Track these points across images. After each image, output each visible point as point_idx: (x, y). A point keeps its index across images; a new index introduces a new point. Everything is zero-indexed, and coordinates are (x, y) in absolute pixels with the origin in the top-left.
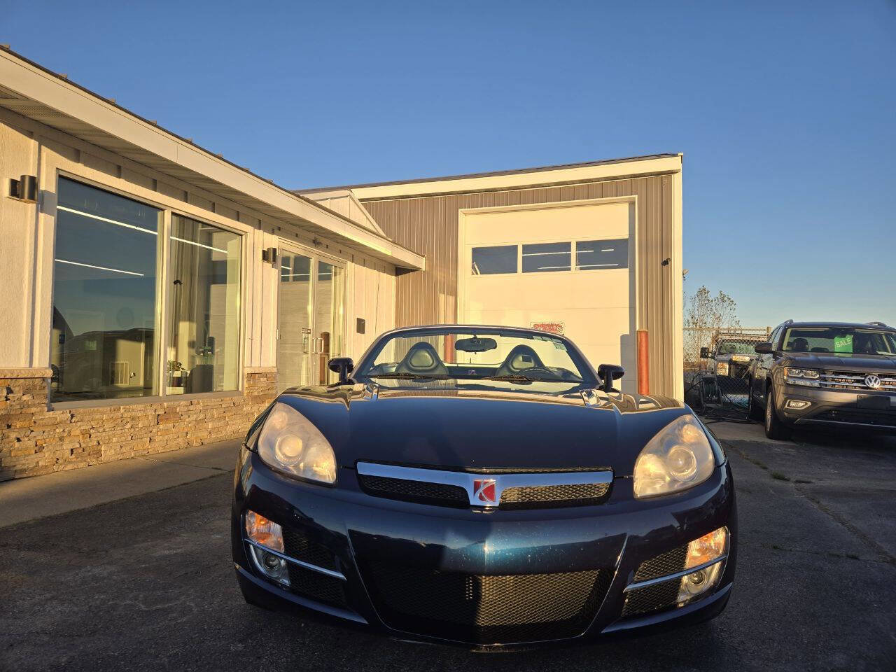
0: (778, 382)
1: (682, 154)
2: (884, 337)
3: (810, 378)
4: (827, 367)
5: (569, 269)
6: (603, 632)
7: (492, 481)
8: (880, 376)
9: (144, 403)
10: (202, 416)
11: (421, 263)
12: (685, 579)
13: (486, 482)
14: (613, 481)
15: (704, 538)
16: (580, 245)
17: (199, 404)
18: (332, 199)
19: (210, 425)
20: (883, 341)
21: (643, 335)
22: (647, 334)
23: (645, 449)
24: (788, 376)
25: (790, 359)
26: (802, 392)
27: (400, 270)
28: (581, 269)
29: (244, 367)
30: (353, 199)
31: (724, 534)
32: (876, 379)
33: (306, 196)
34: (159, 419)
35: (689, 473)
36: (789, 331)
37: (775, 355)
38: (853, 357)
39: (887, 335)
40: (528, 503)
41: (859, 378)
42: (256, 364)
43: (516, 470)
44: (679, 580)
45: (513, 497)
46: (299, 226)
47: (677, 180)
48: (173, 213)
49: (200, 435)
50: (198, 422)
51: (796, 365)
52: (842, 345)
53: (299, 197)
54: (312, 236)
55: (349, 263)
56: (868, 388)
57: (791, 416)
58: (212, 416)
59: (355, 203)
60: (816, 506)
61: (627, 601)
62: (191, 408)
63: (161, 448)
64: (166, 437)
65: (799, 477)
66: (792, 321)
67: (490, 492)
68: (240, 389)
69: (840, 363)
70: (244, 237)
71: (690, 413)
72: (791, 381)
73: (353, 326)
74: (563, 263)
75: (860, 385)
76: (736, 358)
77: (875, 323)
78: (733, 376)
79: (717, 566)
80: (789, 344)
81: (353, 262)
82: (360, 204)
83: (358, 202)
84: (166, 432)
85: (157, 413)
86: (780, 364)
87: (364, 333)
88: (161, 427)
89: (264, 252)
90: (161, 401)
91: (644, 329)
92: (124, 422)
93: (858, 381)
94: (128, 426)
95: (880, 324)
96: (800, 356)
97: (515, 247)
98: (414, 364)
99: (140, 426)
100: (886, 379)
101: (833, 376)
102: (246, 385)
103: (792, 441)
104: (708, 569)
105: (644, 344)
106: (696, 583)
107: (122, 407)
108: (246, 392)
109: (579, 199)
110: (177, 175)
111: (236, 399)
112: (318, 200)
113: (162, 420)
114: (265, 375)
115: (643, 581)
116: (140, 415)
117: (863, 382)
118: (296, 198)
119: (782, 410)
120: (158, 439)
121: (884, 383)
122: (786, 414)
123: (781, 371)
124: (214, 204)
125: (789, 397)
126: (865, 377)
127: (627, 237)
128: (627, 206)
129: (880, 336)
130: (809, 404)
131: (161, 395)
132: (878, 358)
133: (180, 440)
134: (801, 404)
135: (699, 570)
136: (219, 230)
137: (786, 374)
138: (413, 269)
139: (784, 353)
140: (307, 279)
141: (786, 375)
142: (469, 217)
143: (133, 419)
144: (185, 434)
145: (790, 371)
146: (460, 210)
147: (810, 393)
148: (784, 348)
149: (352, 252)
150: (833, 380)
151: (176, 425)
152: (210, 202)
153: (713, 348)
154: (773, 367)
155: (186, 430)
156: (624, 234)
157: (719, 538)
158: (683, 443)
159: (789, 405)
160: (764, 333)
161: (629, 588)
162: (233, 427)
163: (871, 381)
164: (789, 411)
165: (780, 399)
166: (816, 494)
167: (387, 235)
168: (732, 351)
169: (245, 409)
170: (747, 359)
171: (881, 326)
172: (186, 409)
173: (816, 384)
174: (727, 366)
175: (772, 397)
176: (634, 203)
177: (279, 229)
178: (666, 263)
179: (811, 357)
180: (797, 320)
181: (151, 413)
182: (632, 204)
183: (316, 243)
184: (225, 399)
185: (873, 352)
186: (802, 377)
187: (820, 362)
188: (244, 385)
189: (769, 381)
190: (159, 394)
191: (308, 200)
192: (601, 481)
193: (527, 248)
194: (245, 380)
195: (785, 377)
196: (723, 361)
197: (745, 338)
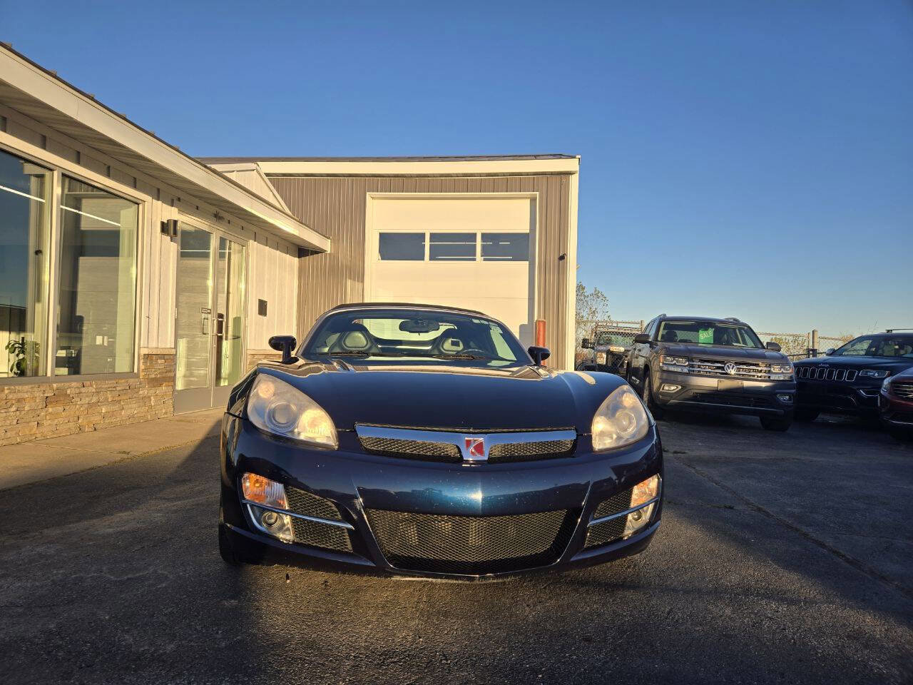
0: (655, 367)
1: (580, 157)
2: (737, 331)
3: (681, 365)
4: (695, 356)
5: (474, 260)
6: (572, 559)
7: (481, 439)
8: (736, 363)
9: (31, 384)
10: (94, 400)
11: (326, 245)
12: (630, 517)
13: (475, 440)
14: (577, 437)
15: (641, 484)
16: (485, 236)
17: (91, 386)
18: (238, 171)
19: (104, 409)
20: (736, 333)
21: (541, 324)
22: (544, 323)
23: (598, 412)
24: (663, 363)
25: (666, 348)
26: (672, 377)
27: (303, 251)
28: (485, 260)
29: (139, 348)
30: (259, 174)
31: (656, 480)
32: (733, 366)
33: (213, 166)
34: (47, 401)
35: (631, 430)
36: (663, 323)
37: (652, 345)
38: (713, 347)
39: (740, 329)
40: (510, 457)
41: (719, 365)
42: (153, 344)
43: (498, 430)
44: (626, 517)
45: (497, 453)
46: (200, 198)
47: (574, 181)
48: (64, 175)
49: (92, 419)
50: (90, 405)
51: (670, 353)
52: (705, 336)
53: (206, 167)
54: (214, 209)
55: (251, 242)
56: (726, 374)
57: (665, 398)
58: (107, 399)
59: (261, 177)
60: (693, 471)
61: (588, 534)
62: (83, 390)
63: (50, 434)
64: (56, 421)
65: (676, 449)
66: (665, 315)
67: (479, 448)
68: (136, 371)
69: (704, 352)
70: (141, 206)
71: (627, 384)
72: (665, 368)
73: (254, 307)
74: (468, 254)
75: (720, 371)
76: (614, 349)
77: (731, 319)
78: (609, 364)
79: (651, 506)
80: (663, 336)
81: (255, 241)
82: (266, 178)
83: (264, 176)
84: (55, 416)
85: (46, 395)
86: (657, 353)
87: (265, 314)
88: (50, 410)
89: (163, 223)
90: (48, 381)
91: (542, 319)
92: (9, 404)
93: (718, 368)
94: (14, 409)
95: (735, 320)
96: (672, 345)
97: (423, 235)
98: (348, 345)
99: (27, 408)
100: (741, 366)
101: (700, 363)
102: (142, 367)
103: (664, 420)
104: (645, 508)
105: (541, 333)
106: (636, 520)
107: (6, 388)
108: (142, 374)
109: (498, 192)
110: (69, 132)
111: (131, 381)
112: (226, 172)
113: (51, 403)
114: (162, 356)
115: (600, 518)
116: (27, 396)
117: (722, 368)
118: (202, 168)
119: (658, 393)
120: (46, 423)
121: (739, 369)
122: (661, 396)
123: (658, 357)
124: (109, 167)
125: (664, 381)
126: (725, 364)
127: (528, 231)
128: (528, 201)
129: (735, 329)
130: (680, 387)
131: (49, 374)
132: (733, 349)
133: (71, 424)
134: (673, 388)
135: (638, 510)
136: (112, 196)
137: (662, 361)
138: (316, 251)
139: (659, 343)
140: (206, 256)
141: (660, 362)
142: (376, 202)
143: (19, 400)
144: (76, 419)
145: (665, 358)
146: (368, 193)
147: (680, 378)
148: (659, 339)
149: (255, 229)
150: (699, 367)
151: (67, 408)
152: (105, 164)
153: (592, 339)
154: (651, 355)
155: (77, 413)
156: (525, 228)
157: (653, 483)
158: (625, 408)
159: (663, 389)
160: (638, 326)
161: (591, 523)
162: (129, 411)
163: (729, 368)
164: (663, 394)
165: (656, 383)
166: (691, 462)
167: (294, 214)
168: (609, 342)
169: (141, 392)
170: (622, 349)
171: (736, 321)
172: (77, 391)
173: (686, 370)
174: (605, 355)
175: (650, 382)
176: (535, 199)
177: (179, 199)
178: (562, 258)
179: (682, 346)
180: (669, 315)
181: (39, 395)
182: (533, 200)
183: (217, 217)
184: (120, 381)
185: (728, 343)
186: (675, 364)
187: (690, 351)
188: (139, 366)
189: (647, 368)
190: (46, 374)
191: (214, 171)
192: (566, 437)
193: (433, 236)
194: (142, 361)
195: (661, 364)
196: (602, 351)
197: (621, 331)
